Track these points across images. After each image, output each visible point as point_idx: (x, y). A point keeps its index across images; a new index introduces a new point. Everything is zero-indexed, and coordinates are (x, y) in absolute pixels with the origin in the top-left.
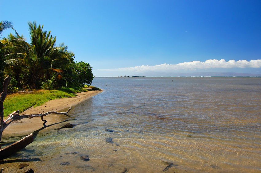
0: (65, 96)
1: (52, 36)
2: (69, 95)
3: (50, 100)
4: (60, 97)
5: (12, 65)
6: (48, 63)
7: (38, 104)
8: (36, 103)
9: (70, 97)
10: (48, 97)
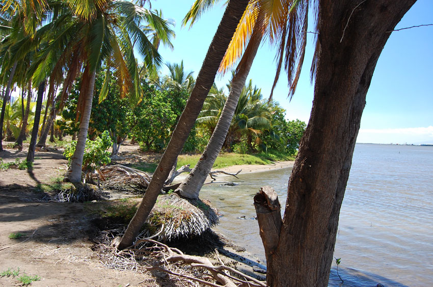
0: (256, 162)
1: (251, 81)
2: (262, 162)
3: (236, 164)
4: (250, 163)
5: (205, 124)
6: (244, 122)
7: (219, 166)
8: (217, 165)
9: (263, 164)
10: (235, 162)
